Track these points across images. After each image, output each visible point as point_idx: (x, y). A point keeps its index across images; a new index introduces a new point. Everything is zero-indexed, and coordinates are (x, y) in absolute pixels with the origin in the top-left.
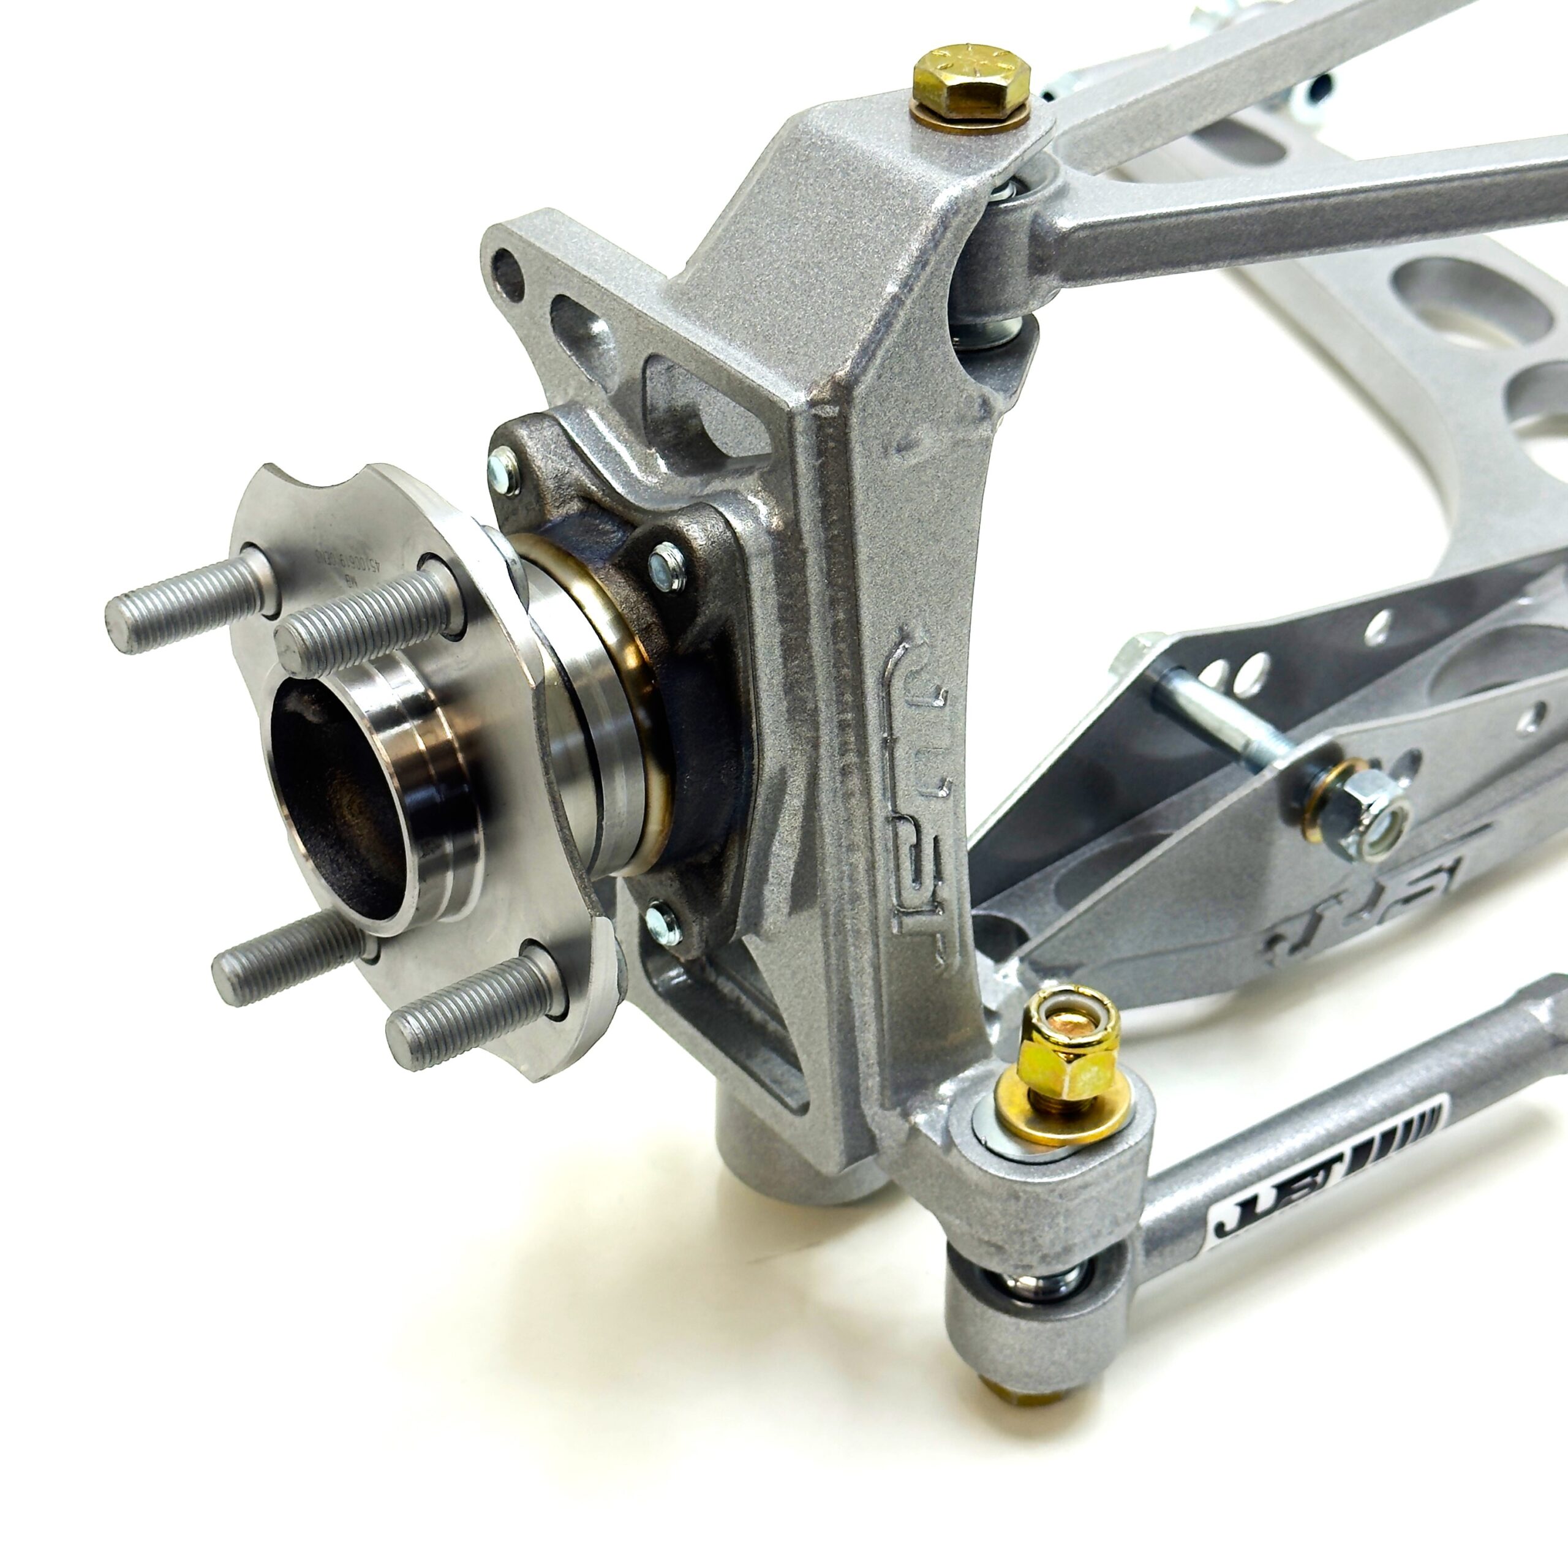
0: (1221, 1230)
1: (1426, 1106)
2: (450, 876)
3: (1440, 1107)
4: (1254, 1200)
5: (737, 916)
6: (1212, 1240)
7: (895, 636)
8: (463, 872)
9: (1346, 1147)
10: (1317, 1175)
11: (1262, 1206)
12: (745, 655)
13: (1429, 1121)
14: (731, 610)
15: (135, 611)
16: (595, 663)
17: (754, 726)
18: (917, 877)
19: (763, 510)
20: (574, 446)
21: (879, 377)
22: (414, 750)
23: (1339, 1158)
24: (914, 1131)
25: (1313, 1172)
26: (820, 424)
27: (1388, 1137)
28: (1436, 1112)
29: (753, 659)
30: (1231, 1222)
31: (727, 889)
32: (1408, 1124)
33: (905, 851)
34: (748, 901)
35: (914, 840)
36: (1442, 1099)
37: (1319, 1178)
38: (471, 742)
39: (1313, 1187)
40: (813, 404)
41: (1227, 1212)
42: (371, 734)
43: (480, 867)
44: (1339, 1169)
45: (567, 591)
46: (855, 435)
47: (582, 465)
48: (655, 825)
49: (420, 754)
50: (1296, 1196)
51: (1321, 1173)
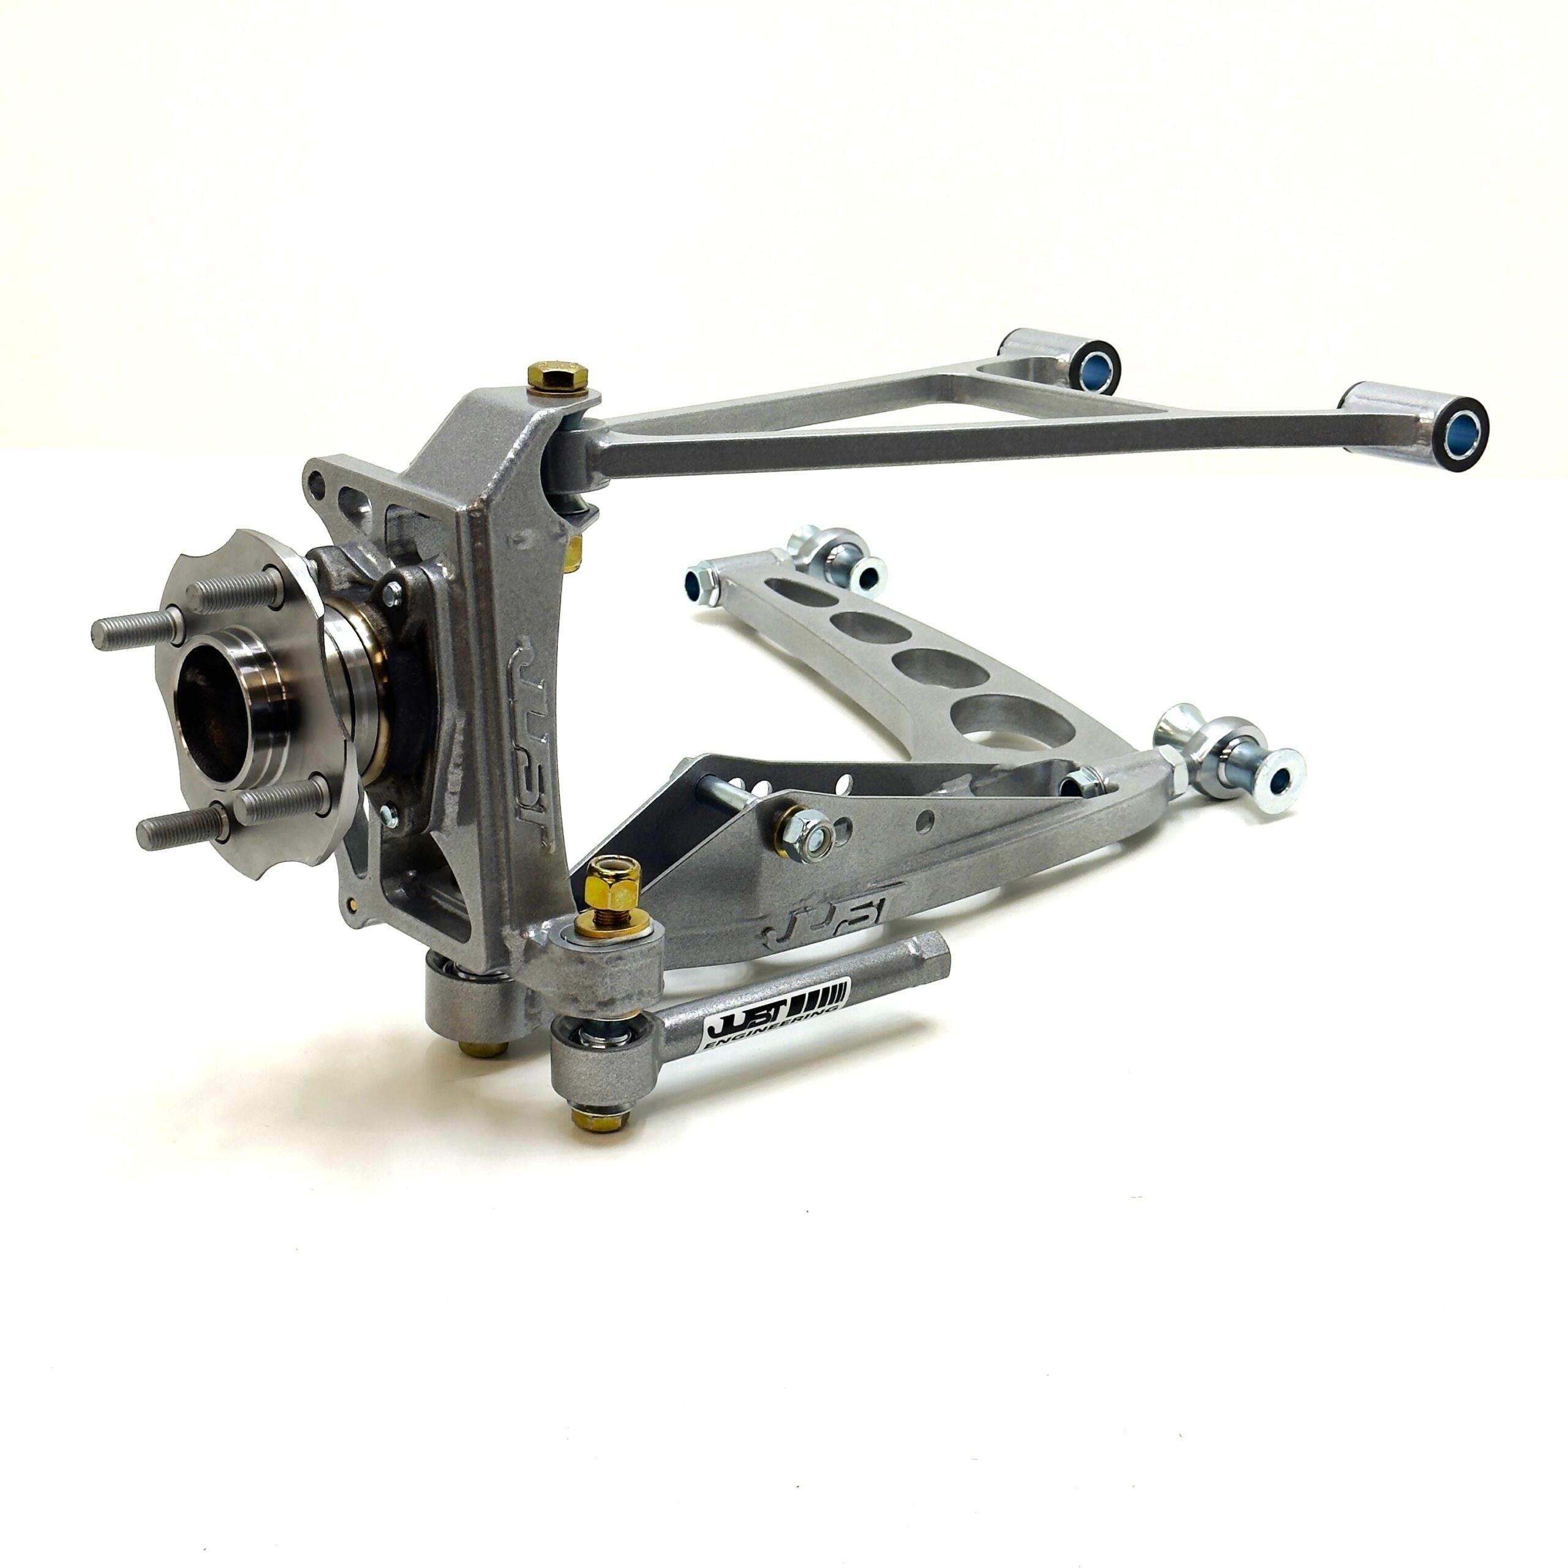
0: (712, 1033)
1: (837, 982)
2: (271, 751)
3: (846, 983)
4: (733, 1016)
5: (430, 810)
6: (707, 1039)
7: (513, 644)
8: (278, 749)
9: (788, 997)
10: (771, 1010)
11: (736, 1024)
12: (433, 645)
16: (359, 655)
17: (438, 686)
18: (529, 787)
19: (445, 570)
20: (348, 559)
21: (503, 500)
22: (259, 683)
23: (784, 1002)
24: (529, 939)
25: (768, 1008)
26: (473, 522)
27: (814, 996)
28: (842, 987)
29: (438, 647)
30: (718, 1030)
31: (425, 789)
32: (826, 990)
33: (522, 768)
34: (436, 802)
35: (527, 764)
36: (847, 980)
37: (772, 1012)
39: (769, 1018)
40: (469, 512)
41: (717, 1022)
42: (237, 669)
43: (286, 750)
44: (784, 1010)
45: (348, 620)
46: (491, 526)
47: (352, 567)
48: (383, 740)
49: (263, 685)
50: (757, 1021)
51: (773, 1010)
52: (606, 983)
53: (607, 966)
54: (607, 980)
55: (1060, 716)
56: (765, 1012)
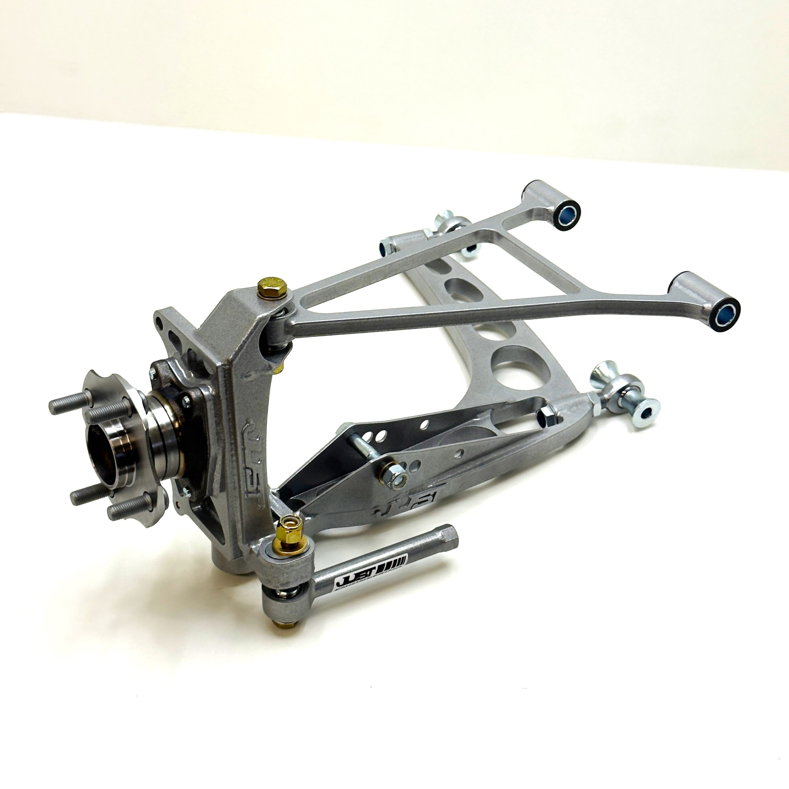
0: (338, 584)
1: (401, 556)
2: (127, 475)
3: (405, 557)
4: (349, 577)
5: (206, 491)
6: (335, 587)
7: (245, 422)
8: (130, 474)
9: (377, 565)
10: (367, 572)
11: (350, 580)
12: (205, 425)
13: (401, 561)
14: (201, 414)
15: (55, 404)
16: (168, 425)
17: (208, 442)
18: (252, 483)
19: (211, 390)
20: (171, 369)
21: (240, 360)
22: (120, 444)
23: (374, 568)
24: (251, 549)
25: (366, 571)
26: (224, 370)
27: (389, 564)
28: (404, 558)
29: (208, 425)
30: (341, 583)
31: (203, 483)
32: (395, 561)
33: (248, 476)
34: (209, 487)
35: (251, 474)
36: (406, 555)
37: (368, 573)
38: (134, 443)
39: (366, 575)
40: (222, 365)
41: (341, 580)
42: (109, 439)
43: (135, 473)
44: (374, 572)
45: (164, 407)
46: (233, 373)
48: (182, 465)
49: (121, 446)
50: (361, 577)
51: (369, 572)
52: (284, 576)
53: (284, 569)
54: (285, 574)
55: (546, 363)
56: (365, 573)
